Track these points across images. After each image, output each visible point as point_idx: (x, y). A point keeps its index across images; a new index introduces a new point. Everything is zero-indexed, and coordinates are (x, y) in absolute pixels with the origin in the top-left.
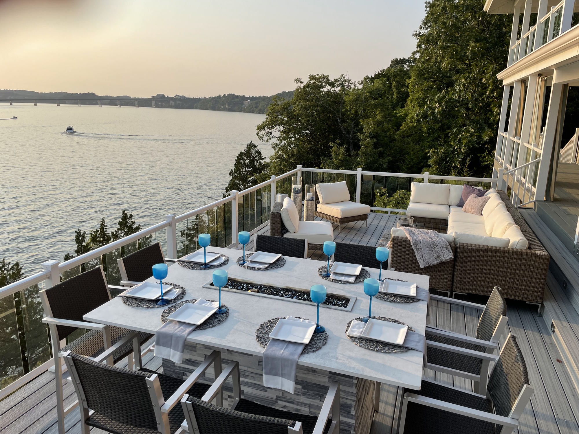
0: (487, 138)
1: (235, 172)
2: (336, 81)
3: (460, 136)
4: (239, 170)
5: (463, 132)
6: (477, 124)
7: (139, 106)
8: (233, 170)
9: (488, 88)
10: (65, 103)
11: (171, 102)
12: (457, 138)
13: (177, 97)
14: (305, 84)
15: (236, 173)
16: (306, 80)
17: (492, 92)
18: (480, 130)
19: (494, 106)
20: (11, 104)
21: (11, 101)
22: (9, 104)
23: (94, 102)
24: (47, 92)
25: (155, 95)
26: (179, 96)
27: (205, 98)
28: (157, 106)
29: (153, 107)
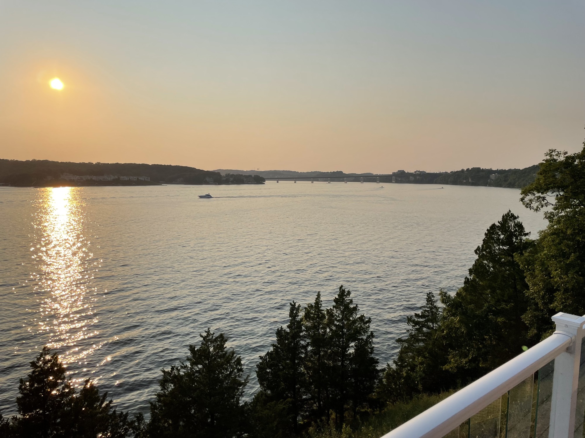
1: (483, 250)
4: (490, 248)
7: (380, 182)
8: (481, 247)
10: (318, 181)
11: (411, 177)
13: (417, 172)
15: (485, 251)
21: (278, 179)
22: (276, 182)
23: (342, 179)
24: (305, 171)
25: (396, 171)
27: (446, 173)
28: (397, 182)
29: (393, 183)
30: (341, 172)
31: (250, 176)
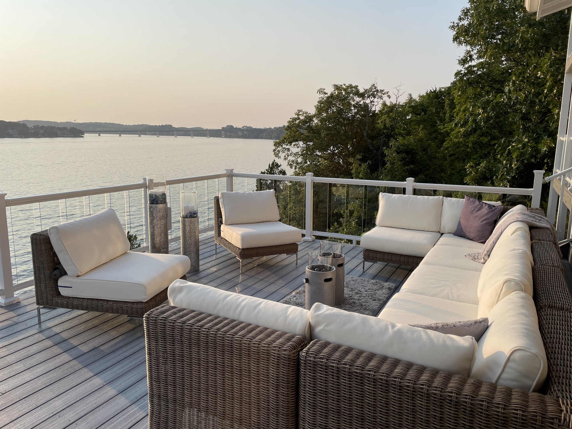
0: (545, 149)
2: (366, 91)
3: (510, 147)
5: (513, 143)
6: (533, 133)
7: (210, 137)
9: (545, 84)
10: (146, 134)
11: (239, 132)
12: (506, 150)
13: (245, 128)
14: (329, 95)
16: (330, 90)
17: (551, 90)
18: (537, 140)
19: (553, 107)
20: (99, 135)
21: (100, 132)
22: (98, 135)
23: (171, 133)
24: (131, 124)
25: (225, 126)
26: (246, 127)
27: (270, 128)
28: (226, 137)
29: (223, 137)
30: (171, 126)
31: (65, 128)
